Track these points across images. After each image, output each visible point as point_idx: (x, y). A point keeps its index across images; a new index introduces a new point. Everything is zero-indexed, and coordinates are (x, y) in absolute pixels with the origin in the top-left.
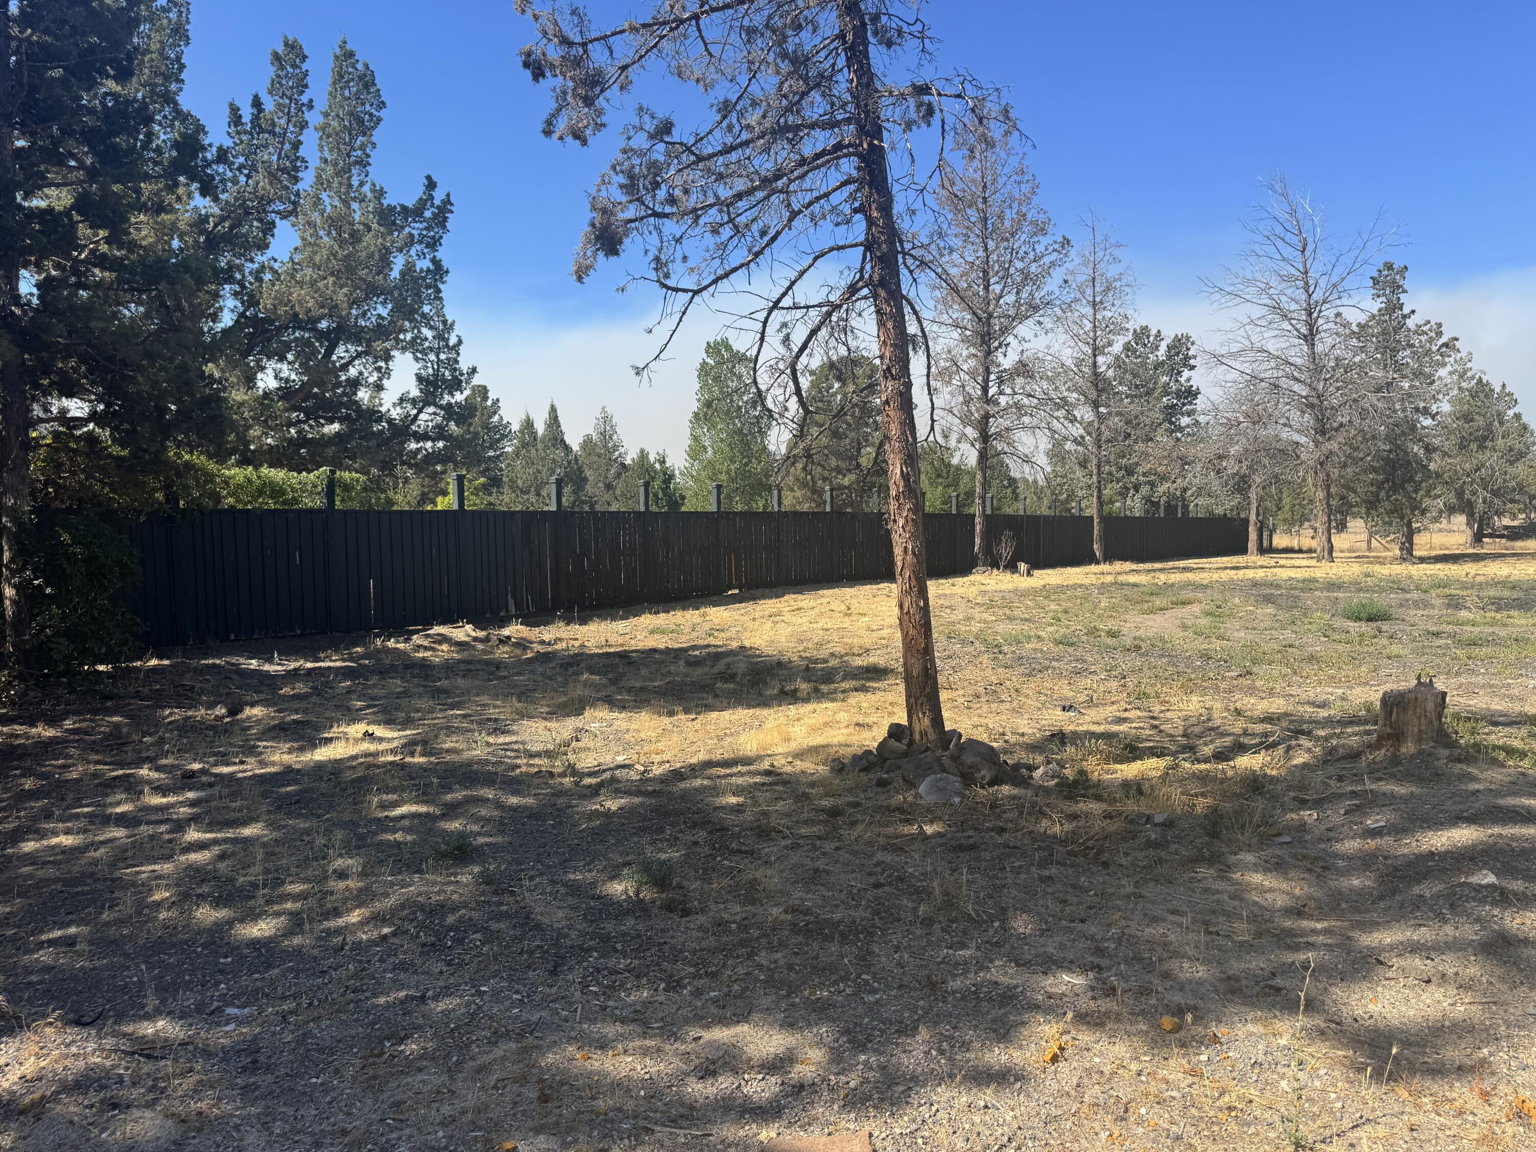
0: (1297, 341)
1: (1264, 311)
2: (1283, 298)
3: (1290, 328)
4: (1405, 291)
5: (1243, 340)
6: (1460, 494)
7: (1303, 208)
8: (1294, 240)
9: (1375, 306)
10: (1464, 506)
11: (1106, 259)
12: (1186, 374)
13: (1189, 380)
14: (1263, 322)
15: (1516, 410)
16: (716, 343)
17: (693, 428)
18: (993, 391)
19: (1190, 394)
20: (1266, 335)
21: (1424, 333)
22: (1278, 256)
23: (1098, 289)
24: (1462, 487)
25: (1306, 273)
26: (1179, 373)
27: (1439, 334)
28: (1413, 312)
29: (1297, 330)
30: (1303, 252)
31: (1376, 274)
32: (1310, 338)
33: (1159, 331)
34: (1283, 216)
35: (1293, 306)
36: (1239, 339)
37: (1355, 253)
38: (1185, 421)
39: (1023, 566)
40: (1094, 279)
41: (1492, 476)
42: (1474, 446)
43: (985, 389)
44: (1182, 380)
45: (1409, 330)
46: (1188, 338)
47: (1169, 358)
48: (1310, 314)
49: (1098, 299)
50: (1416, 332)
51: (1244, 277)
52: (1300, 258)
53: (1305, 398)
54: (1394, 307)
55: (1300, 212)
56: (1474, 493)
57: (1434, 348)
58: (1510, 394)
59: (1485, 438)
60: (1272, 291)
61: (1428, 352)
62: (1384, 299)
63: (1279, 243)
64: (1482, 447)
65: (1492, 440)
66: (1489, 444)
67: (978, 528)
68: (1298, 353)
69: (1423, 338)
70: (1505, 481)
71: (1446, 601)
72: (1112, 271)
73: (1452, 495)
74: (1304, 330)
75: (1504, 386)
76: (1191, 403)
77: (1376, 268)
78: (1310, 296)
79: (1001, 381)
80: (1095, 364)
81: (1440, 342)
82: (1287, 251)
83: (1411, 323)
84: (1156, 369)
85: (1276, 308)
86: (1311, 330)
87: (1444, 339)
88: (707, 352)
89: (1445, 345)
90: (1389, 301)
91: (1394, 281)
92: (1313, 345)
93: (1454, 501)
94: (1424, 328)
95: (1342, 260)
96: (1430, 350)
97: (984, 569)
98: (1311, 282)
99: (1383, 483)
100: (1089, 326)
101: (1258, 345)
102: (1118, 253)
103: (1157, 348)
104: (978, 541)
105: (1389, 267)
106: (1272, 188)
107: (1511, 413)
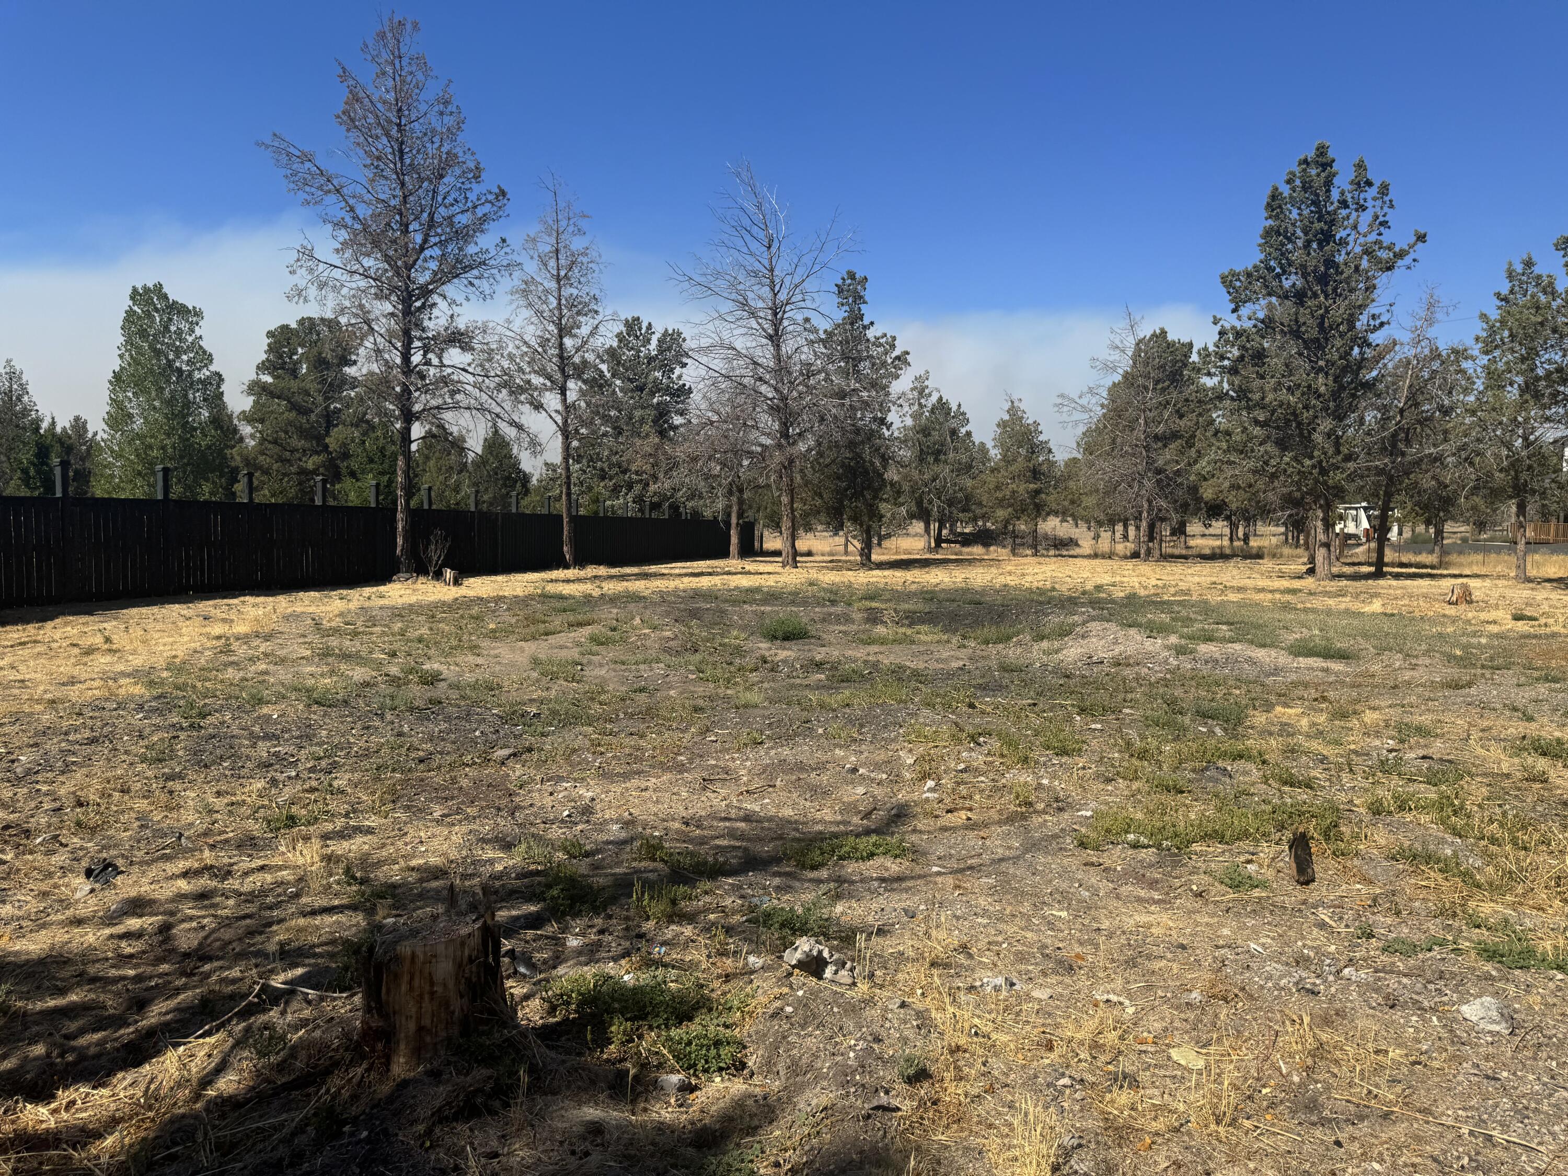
0: (764, 341)
1: (730, 305)
2: (750, 295)
3: (755, 326)
4: (865, 302)
5: (713, 335)
6: (919, 503)
7: (770, 203)
8: (761, 235)
9: (840, 315)
10: (923, 514)
11: (571, 229)
12: (678, 371)
13: (680, 377)
14: (730, 318)
15: (968, 428)
16: (146, 290)
17: (113, 391)
18: (416, 358)
19: (683, 392)
20: (736, 332)
21: (881, 345)
22: (745, 250)
23: (562, 262)
24: (921, 496)
25: (772, 270)
26: (672, 370)
27: (893, 347)
28: (872, 323)
29: (763, 329)
30: (769, 248)
31: (840, 282)
32: (775, 338)
33: (650, 324)
34: (752, 209)
35: (760, 304)
36: (708, 333)
37: (815, 254)
38: (678, 420)
39: (449, 574)
40: (557, 251)
41: (945, 487)
42: (931, 459)
43: (406, 357)
44: (674, 376)
45: (868, 340)
46: (679, 334)
47: (661, 351)
48: (775, 314)
49: (562, 273)
50: (874, 344)
51: (714, 269)
52: (766, 255)
53: (771, 399)
54: (855, 317)
55: (766, 206)
56: (930, 502)
57: (889, 361)
58: (964, 414)
59: (939, 452)
60: (741, 287)
61: (884, 364)
62: (847, 308)
63: (748, 237)
64: (937, 460)
65: (945, 454)
66: (942, 457)
67: (400, 526)
68: (766, 356)
69: (880, 350)
70: (955, 492)
71: (866, 615)
72: (577, 244)
73: (913, 503)
74: (771, 331)
75: (959, 405)
76: (683, 402)
77: (840, 276)
78: (776, 295)
79: (426, 350)
80: (561, 346)
81: (893, 355)
82: (755, 246)
83: (871, 334)
84: (649, 363)
85: (744, 304)
86: (776, 330)
87: (897, 352)
88: (132, 298)
89: (898, 358)
90: (852, 311)
91: (856, 290)
92: (778, 346)
93: (914, 509)
94: (881, 341)
95: (804, 260)
96: (886, 362)
97: (407, 575)
98: (777, 280)
99: (846, 490)
100: (553, 302)
101: (727, 342)
102: (583, 224)
103: (649, 341)
104: (400, 541)
105: (852, 276)
106: (738, 175)
107: (963, 430)
